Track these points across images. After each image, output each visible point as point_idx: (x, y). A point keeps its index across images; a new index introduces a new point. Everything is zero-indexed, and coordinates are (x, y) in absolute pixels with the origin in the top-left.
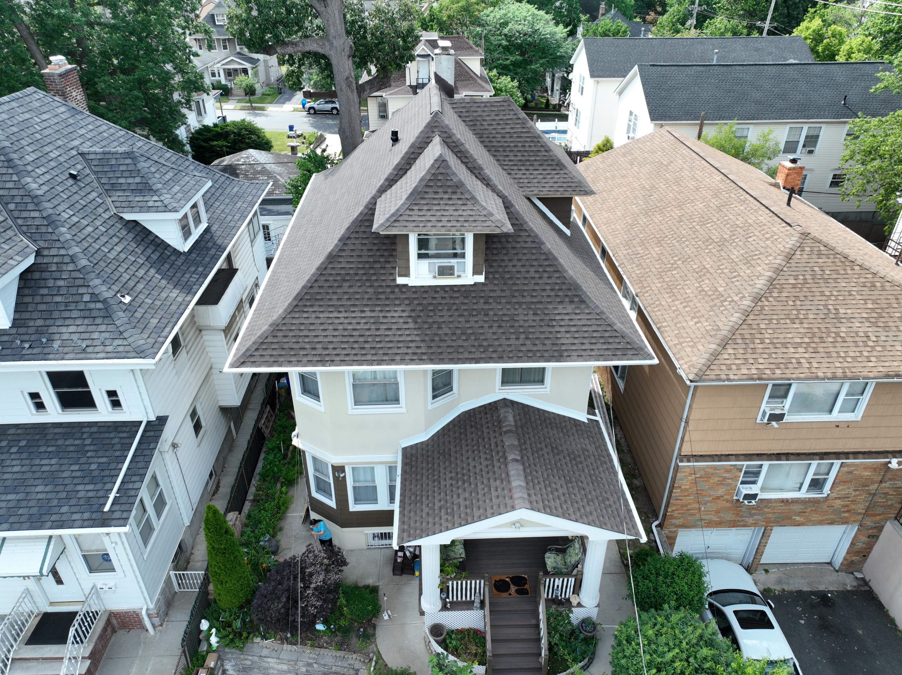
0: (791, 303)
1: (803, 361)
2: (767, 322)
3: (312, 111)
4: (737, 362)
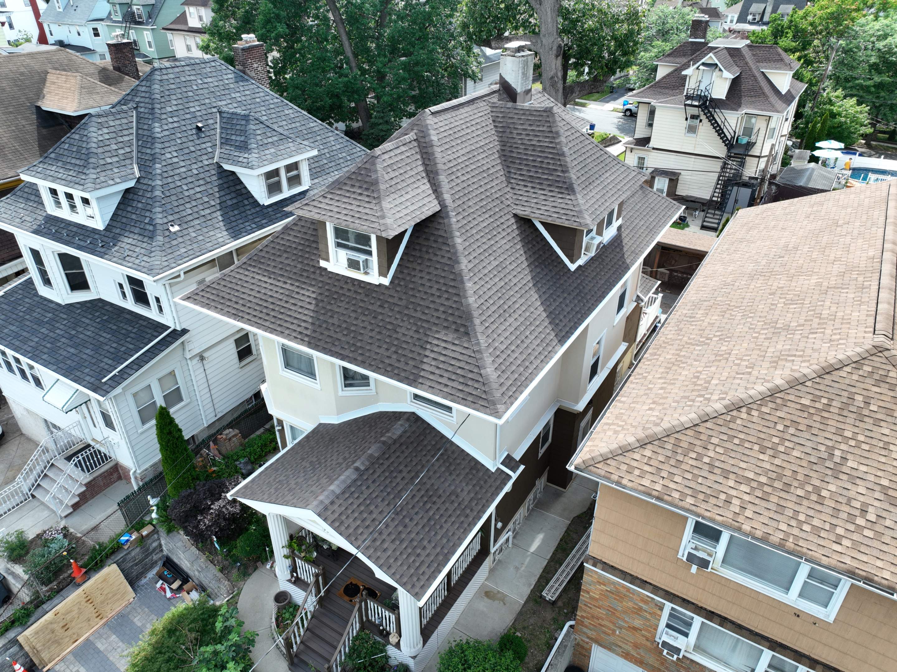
0: (780, 427)
1: (735, 501)
2: (725, 437)
3: (628, 113)
4: (647, 468)
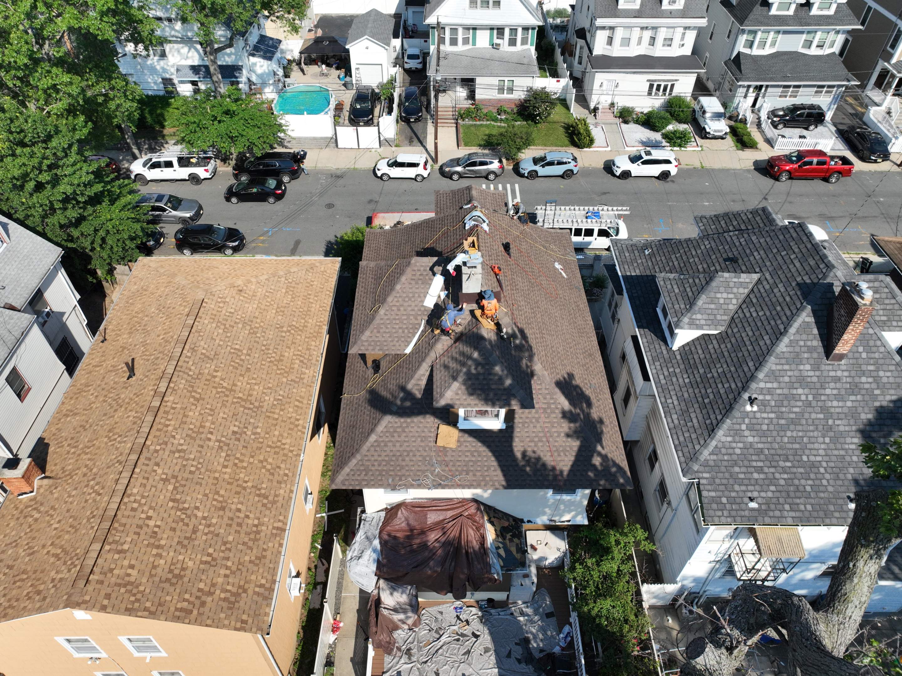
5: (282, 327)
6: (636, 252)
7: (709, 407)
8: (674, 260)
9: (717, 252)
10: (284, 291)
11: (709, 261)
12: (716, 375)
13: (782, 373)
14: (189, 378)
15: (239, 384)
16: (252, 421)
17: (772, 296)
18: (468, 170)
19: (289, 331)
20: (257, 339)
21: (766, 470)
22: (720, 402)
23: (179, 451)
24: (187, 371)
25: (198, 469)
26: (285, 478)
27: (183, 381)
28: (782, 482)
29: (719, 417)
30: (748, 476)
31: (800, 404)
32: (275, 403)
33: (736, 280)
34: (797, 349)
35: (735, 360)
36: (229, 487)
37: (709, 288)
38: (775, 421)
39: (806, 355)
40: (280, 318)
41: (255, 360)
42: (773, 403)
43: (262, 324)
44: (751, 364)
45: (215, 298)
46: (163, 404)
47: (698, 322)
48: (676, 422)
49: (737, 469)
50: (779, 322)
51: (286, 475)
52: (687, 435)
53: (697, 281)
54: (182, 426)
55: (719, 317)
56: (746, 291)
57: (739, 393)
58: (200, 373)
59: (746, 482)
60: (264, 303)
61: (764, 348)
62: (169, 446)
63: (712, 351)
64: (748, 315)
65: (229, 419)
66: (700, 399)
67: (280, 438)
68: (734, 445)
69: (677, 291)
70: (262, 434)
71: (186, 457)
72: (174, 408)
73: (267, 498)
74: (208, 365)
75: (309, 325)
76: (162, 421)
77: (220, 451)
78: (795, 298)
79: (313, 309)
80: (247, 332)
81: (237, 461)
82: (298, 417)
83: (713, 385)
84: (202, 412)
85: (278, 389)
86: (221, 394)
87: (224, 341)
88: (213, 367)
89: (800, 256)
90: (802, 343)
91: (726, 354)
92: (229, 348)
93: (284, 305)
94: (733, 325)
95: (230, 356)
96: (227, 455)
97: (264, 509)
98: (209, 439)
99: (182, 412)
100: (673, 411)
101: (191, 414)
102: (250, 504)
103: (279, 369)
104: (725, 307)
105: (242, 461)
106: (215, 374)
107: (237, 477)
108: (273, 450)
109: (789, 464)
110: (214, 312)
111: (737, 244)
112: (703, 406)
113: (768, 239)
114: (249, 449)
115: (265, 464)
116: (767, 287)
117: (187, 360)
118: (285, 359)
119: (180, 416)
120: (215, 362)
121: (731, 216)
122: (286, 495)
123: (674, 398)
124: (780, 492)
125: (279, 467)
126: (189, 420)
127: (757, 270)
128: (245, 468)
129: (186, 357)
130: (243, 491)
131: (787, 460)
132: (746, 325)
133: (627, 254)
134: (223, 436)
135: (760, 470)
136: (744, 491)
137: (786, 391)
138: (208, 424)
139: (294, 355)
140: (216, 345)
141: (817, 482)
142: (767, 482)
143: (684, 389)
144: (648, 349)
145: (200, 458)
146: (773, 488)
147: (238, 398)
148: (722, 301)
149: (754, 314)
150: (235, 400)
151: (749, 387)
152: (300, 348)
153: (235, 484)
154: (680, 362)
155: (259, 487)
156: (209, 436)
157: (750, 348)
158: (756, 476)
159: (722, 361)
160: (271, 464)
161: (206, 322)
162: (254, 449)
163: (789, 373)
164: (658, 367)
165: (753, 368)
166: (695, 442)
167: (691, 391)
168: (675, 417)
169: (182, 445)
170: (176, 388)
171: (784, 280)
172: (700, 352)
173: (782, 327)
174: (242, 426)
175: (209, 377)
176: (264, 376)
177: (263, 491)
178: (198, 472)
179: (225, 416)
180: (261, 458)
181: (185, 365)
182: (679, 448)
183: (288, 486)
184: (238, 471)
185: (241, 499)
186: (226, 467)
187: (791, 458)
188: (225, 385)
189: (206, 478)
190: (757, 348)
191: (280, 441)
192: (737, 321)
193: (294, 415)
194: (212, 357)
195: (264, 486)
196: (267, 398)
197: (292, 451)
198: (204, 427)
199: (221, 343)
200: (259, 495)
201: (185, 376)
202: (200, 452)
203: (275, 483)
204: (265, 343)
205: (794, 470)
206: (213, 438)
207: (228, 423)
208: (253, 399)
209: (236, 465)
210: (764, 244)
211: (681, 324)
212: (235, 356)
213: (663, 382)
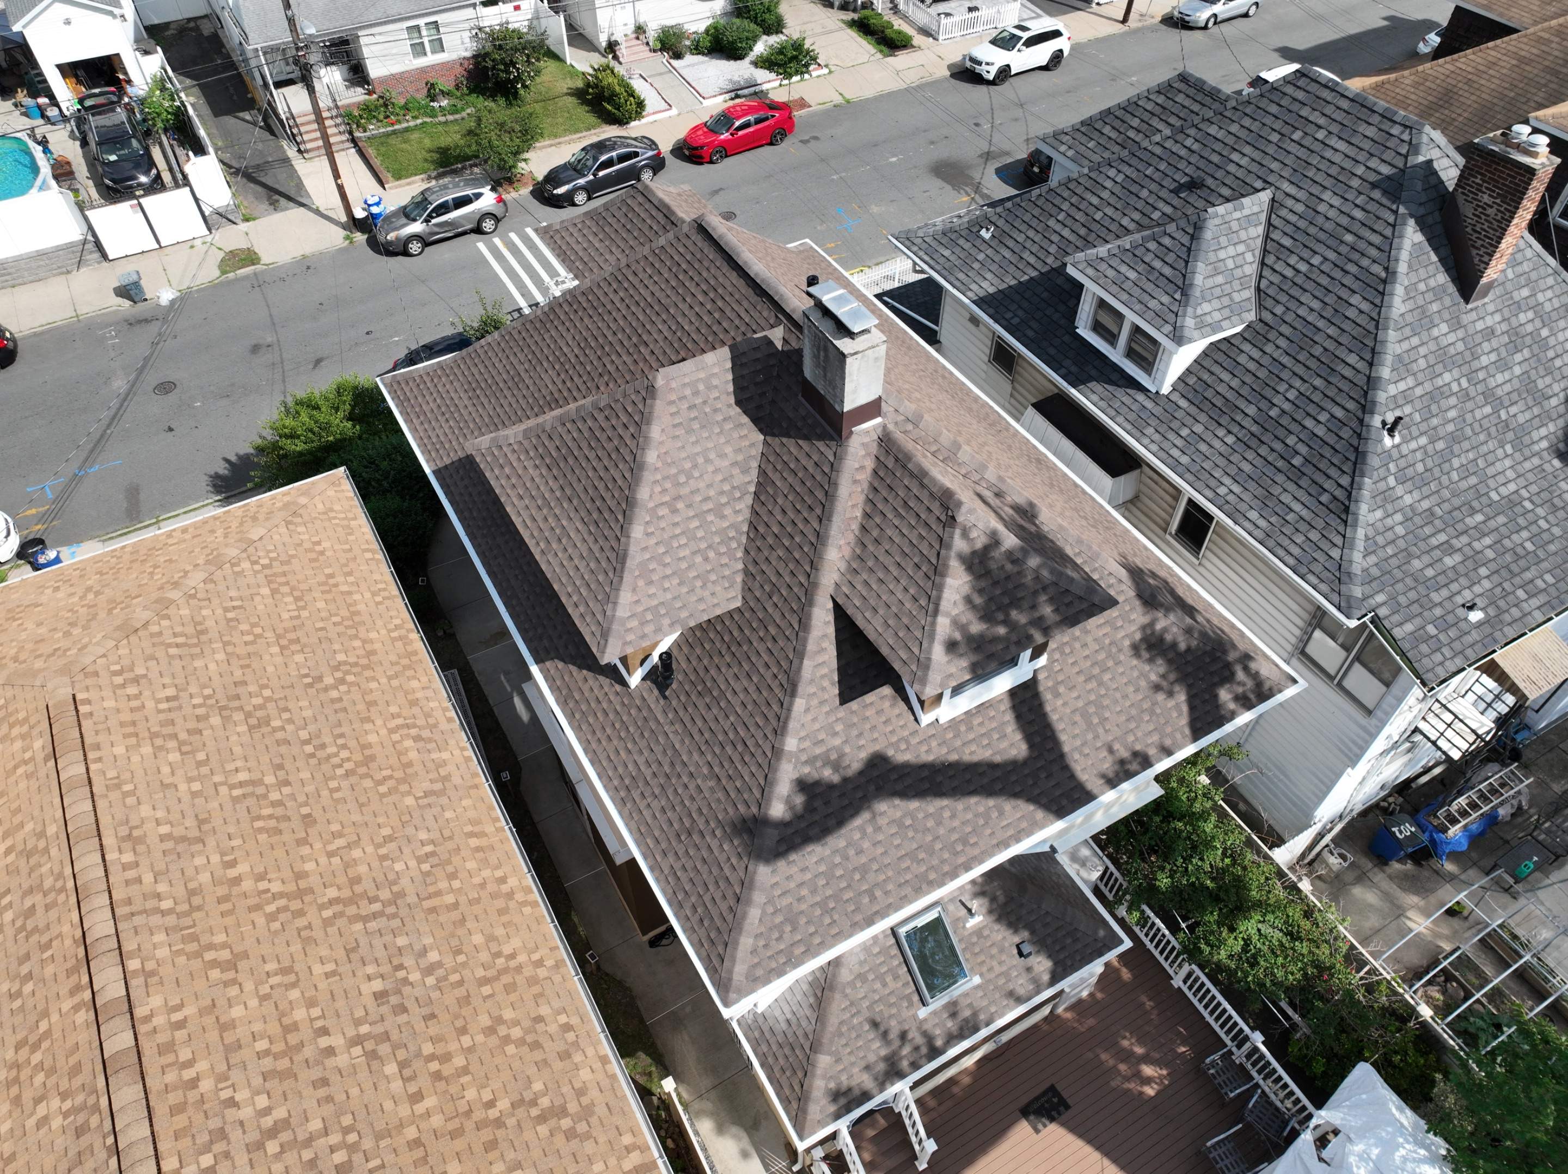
5: (320, 678)
6: (961, 242)
7: (1309, 470)
8: (1058, 227)
9: (1146, 182)
10: (265, 591)
11: (1140, 205)
12: (1287, 406)
13: (1413, 355)
14: (171, 920)
15: (309, 866)
16: (401, 941)
17: (1320, 220)
18: (436, 225)
19: (342, 681)
20: (280, 735)
21: (1456, 543)
22: (1327, 452)
23: (273, 1133)
24: (151, 904)
25: (352, 1148)
26: (571, 1036)
27: (160, 937)
28: (1490, 554)
29: (1345, 481)
30: (1438, 567)
31: (1453, 401)
32: (426, 867)
33: (1237, 215)
34: (1420, 301)
35: (1313, 364)
36: (459, 1144)
37: (1204, 246)
38: (1430, 448)
39: (1435, 307)
40: (299, 658)
41: (310, 789)
42: (1417, 417)
43: (267, 693)
44: (1352, 359)
45: (104, 680)
46: (142, 1029)
47: (1208, 319)
48: (1262, 523)
49: (1417, 564)
50: (1365, 262)
51: (567, 1028)
52: (1299, 539)
53: (1166, 241)
54: (235, 1058)
55: (1237, 297)
56: (1260, 230)
57: (1361, 421)
58: (192, 893)
59: (1442, 580)
60: (236, 639)
61: (1362, 320)
62: (235, 1135)
63: (1252, 366)
64: (1289, 273)
65: (345, 969)
66: (1280, 463)
67: (494, 948)
68: (1389, 522)
69: (1132, 275)
70: (449, 962)
71: (301, 1137)
72: (181, 1025)
73: (562, 1112)
74: (199, 861)
75: (377, 646)
76: (171, 1077)
77: (375, 1064)
78: (1371, 207)
79: (361, 607)
80: (243, 728)
81: (434, 1066)
82: (499, 873)
83: (1294, 427)
84: (265, 989)
85: (410, 831)
86: (283, 917)
87: (199, 778)
88: (215, 859)
89: (1335, 128)
90: (1422, 287)
91: (1285, 360)
92: (223, 790)
93: (288, 624)
94: (1269, 303)
95: (241, 808)
96: (403, 1065)
97: (575, 1143)
98: (330, 1051)
99: (209, 1021)
100: (1243, 507)
101: (237, 1012)
102: (536, 1153)
103: (379, 783)
104: (1238, 273)
105: (446, 1058)
106: (232, 873)
107: (462, 1106)
108: (498, 986)
109: (1479, 518)
110: (126, 717)
111: (1183, 152)
112: (1295, 476)
113: (1247, 122)
114: (444, 1017)
115: (502, 1030)
116: (1300, 208)
117: (131, 874)
118: (377, 750)
119: (213, 1036)
120: (211, 842)
121: (1119, 113)
122: (600, 1076)
123: (1228, 481)
124: (1497, 572)
125: (539, 1019)
126: (242, 1032)
127: (1258, 184)
128: (465, 1070)
129: (125, 867)
130: (500, 1133)
131: (1473, 512)
132: (1295, 292)
133: (947, 253)
134: (358, 1023)
135: (1446, 547)
136: (1450, 598)
137: (1428, 387)
138: (300, 1014)
139: (391, 731)
140: (186, 798)
141: (1534, 529)
142: (1469, 564)
143: (1235, 458)
144: (1113, 413)
145: (339, 1114)
146: (1483, 571)
147: (331, 902)
148: (1230, 264)
149: (1303, 267)
150: (327, 913)
151: (1374, 403)
152: (393, 709)
153: (469, 1125)
154: (1193, 410)
155: (528, 1096)
156: (324, 1042)
157: (1331, 331)
158: (1449, 562)
159: (1285, 375)
160: (516, 1023)
161: (119, 750)
162: (454, 1008)
163: (1423, 351)
164: (1157, 437)
165: (1361, 365)
166: (1325, 545)
167: (1250, 455)
168: (1253, 515)
169: (267, 1111)
170: (150, 965)
171: (1328, 182)
172: (1225, 376)
173: (1377, 269)
174: (386, 969)
175: (221, 891)
176: (356, 817)
177: (545, 1102)
178: (358, 1158)
179: (330, 967)
180: (485, 1021)
181: (134, 890)
182: (1303, 570)
183: (590, 1052)
184: (454, 1089)
185: (510, 1155)
186: (417, 1097)
187: (1475, 504)
188: (276, 887)
189: (389, 1158)
190: (1347, 326)
191: (498, 955)
192: (1271, 292)
193: (486, 873)
194: (195, 833)
195: (538, 1086)
196: (399, 866)
197: (540, 963)
198: (295, 1027)
199: (196, 786)
200: (542, 1118)
201: (155, 920)
202: (329, 1099)
203: (558, 1065)
204: (304, 735)
205: (1492, 524)
206: (336, 1041)
207: (349, 982)
208: (367, 885)
209: (437, 1076)
210: (1243, 134)
211: (1187, 333)
212: (251, 801)
213: (1185, 460)
